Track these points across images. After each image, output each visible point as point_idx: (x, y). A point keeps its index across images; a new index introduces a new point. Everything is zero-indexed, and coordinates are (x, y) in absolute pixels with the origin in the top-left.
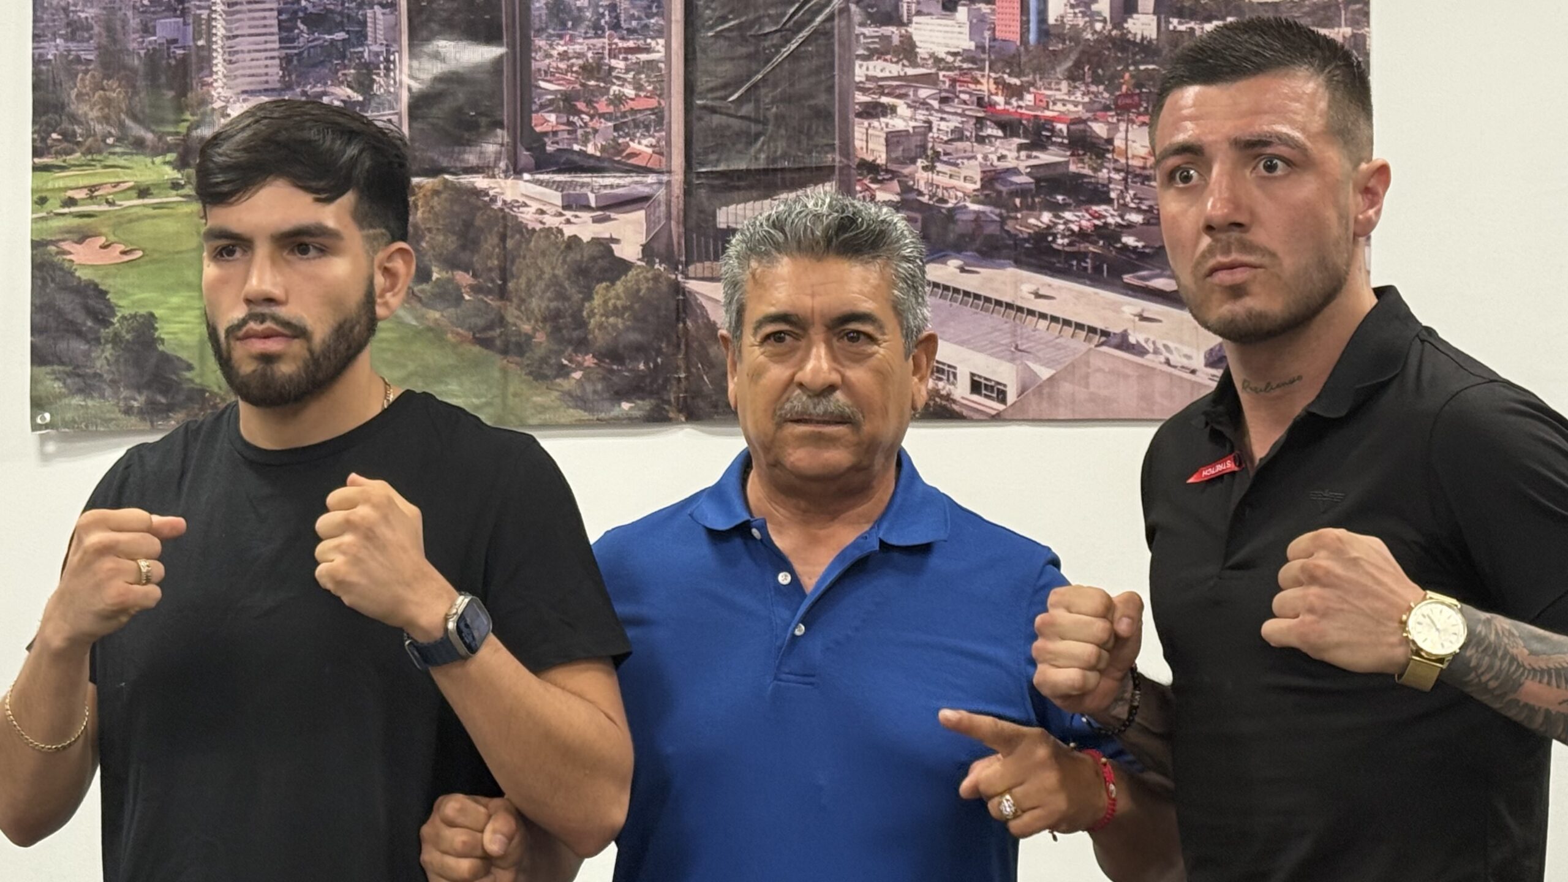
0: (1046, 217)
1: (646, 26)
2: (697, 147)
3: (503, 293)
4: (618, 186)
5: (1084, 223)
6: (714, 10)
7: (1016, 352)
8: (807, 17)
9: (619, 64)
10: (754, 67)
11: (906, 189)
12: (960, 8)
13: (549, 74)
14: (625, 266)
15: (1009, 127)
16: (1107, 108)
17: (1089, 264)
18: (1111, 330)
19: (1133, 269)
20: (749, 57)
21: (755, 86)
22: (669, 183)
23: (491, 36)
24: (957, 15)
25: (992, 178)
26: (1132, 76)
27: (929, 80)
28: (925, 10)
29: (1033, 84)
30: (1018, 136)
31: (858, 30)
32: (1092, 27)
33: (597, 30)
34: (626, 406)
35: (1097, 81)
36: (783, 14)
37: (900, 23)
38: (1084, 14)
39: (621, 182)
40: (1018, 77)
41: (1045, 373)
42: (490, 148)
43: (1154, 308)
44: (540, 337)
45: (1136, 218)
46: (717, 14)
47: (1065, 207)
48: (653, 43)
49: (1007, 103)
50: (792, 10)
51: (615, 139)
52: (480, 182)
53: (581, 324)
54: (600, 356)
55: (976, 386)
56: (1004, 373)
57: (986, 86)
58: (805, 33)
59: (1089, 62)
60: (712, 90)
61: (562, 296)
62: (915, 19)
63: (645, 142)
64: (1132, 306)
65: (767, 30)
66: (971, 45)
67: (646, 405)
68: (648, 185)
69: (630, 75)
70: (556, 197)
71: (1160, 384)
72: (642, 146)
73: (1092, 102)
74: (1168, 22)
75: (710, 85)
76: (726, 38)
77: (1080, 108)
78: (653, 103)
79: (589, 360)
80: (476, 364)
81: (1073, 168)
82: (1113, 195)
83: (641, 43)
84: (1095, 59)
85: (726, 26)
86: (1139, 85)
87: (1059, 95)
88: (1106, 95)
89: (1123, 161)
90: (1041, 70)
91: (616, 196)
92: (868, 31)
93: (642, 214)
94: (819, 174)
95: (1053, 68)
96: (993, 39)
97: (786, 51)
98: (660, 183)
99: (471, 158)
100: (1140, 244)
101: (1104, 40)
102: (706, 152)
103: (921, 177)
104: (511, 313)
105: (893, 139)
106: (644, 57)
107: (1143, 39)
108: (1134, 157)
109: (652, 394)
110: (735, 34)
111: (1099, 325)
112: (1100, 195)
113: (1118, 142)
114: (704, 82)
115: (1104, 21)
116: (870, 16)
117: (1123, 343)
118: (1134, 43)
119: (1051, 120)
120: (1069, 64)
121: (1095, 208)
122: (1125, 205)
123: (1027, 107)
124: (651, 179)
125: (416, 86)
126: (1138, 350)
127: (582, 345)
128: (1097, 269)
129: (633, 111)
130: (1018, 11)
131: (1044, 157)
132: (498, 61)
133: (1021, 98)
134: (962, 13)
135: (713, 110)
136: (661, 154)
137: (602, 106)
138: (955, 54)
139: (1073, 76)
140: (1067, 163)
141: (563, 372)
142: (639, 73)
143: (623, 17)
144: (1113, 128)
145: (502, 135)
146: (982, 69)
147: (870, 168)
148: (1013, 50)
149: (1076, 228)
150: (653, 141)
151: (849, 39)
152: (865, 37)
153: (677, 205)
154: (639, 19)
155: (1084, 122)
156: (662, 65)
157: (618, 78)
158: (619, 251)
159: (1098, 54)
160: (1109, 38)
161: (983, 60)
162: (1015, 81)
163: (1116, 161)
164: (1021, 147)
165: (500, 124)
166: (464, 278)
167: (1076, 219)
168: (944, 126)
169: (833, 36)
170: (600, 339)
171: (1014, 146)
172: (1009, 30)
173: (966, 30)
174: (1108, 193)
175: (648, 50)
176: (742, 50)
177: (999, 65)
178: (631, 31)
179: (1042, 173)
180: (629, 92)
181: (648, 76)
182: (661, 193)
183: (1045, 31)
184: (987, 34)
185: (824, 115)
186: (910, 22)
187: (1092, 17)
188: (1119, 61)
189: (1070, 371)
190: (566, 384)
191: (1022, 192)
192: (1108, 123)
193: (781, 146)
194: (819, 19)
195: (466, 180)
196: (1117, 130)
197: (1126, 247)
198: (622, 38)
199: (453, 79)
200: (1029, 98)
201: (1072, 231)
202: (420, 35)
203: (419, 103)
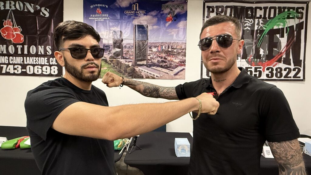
0: (162, 64)
3: (120, 68)
4: (130, 60)
9: (130, 51)
10: (140, 51)
11: (152, 61)
13: (124, 51)
14: (130, 66)
15: (159, 57)
16: (167, 56)
19: (168, 68)
21: (140, 53)
22: (133, 60)
23: (120, 48)
25: (158, 61)
27: (154, 53)
33: (128, 48)
35: (166, 54)
37: (151, 49)
38: (165, 49)
41: (162, 76)
42: (120, 57)
43: (170, 71)
44: (123, 72)
45: (169, 64)
48: (132, 49)
50: (143, 47)
51: (129, 57)
52: (119, 60)
53: (126, 71)
55: (156, 76)
56: (159, 75)
57: (158, 54)
58: (144, 49)
61: (125, 69)
62: (153, 48)
64: (168, 71)
65: (141, 49)
66: (157, 51)
67: (131, 77)
70: (125, 61)
71: (170, 77)
72: (131, 57)
74: (172, 49)
75: (137, 53)
76: (138, 49)
77: (165, 56)
79: (127, 74)
80: (118, 74)
81: (164, 60)
86: (169, 54)
89: (168, 60)
93: (131, 62)
94: (145, 60)
95: (163, 53)
99: (118, 58)
101: (167, 51)
102: (136, 58)
103: (153, 60)
104: (121, 70)
105: (151, 57)
109: (132, 76)
111: (166, 72)
112: (166, 62)
113: (168, 58)
115: (167, 49)
116: (149, 48)
117: (167, 74)
118: (169, 51)
119: (163, 56)
125: (114, 52)
126: (169, 74)
127: (127, 72)
128: (166, 68)
129: (131, 55)
132: (120, 51)
133: (160, 55)
135: (137, 55)
136: (133, 58)
137: (128, 54)
138: (155, 51)
141: (125, 74)
145: (121, 56)
147: (149, 60)
152: (149, 50)
153: (134, 62)
154: (131, 47)
156: (133, 51)
158: (129, 65)
165: (120, 55)
166: (117, 67)
167: (164, 64)
168: (155, 57)
169: (146, 49)
170: (128, 72)
172: (160, 50)
173: (156, 49)
177: (159, 52)
179: (162, 60)
180: (131, 53)
183: (162, 50)
185: (145, 55)
189: (163, 75)
191: (160, 62)
193: (142, 58)
195: (118, 59)
197: (168, 66)
198: (130, 49)
199: (117, 52)
202: (114, 48)
203: (114, 54)
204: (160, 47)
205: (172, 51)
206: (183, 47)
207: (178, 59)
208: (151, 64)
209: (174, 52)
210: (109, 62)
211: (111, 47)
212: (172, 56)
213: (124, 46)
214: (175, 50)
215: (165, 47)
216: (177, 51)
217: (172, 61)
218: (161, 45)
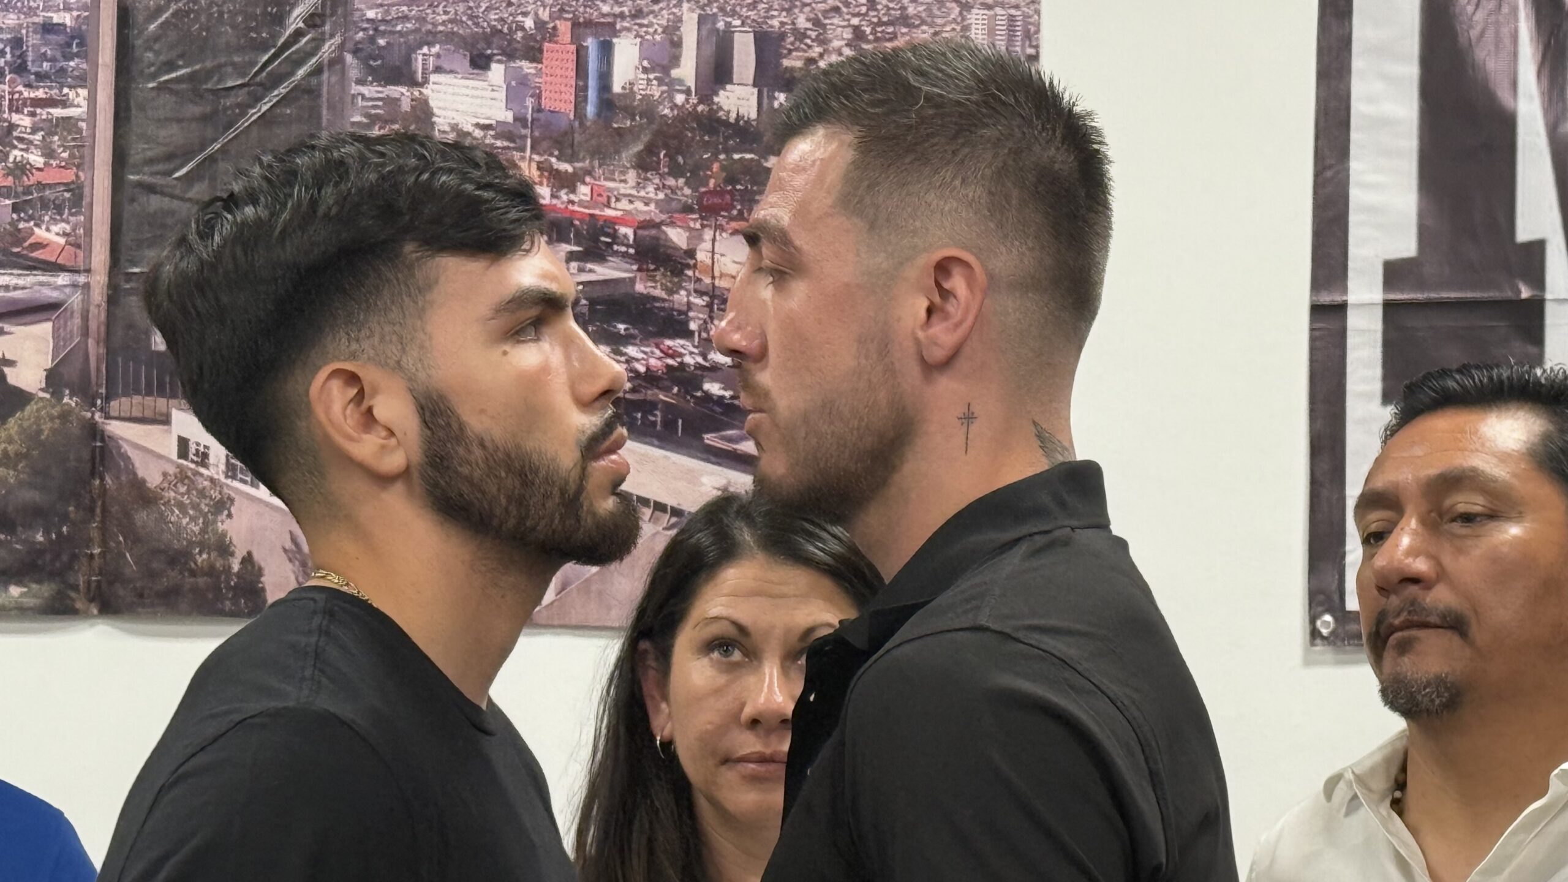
1: (63, 70)
2: (128, 237)
4: (16, 288)
5: (653, 362)
6: (157, 53)
8: (285, 69)
9: (23, 121)
10: (209, 133)
12: (494, 66)
14: (20, 397)
15: (556, 229)
16: (687, 209)
17: (658, 417)
18: (684, 507)
19: (716, 427)
20: (204, 119)
21: (212, 159)
22: (87, 287)
24: (490, 73)
26: (723, 168)
28: (446, 66)
29: (589, 172)
30: (568, 242)
31: (355, 89)
32: (671, 99)
34: (15, 591)
36: (253, 64)
37: (413, 83)
38: (661, 81)
39: (21, 282)
40: (570, 161)
46: (162, 58)
47: (628, 339)
48: (72, 95)
49: (553, 196)
50: (266, 58)
51: (13, 223)
58: (282, 90)
59: (666, 146)
60: (151, 161)
62: (433, 78)
63: (55, 228)
64: (715, 476)
65: (230, 84)
66: (509, 117)
68: (57, 288)
69: (38, 137)
72: (51, 234)
73: (668, 199)
74: (772, 98)
75: (149, 154)
76: (171, 91)
77: (652, 206)
78: (69, 176)
81: (640, 287)
82: (693, 326)
83: (54, 92)
84: (674, 143)
85: (173, 75)
86: (731, 180)
87: (624, 189)
88: (687, 191)
89: (707, 280)
90: (603, 154)
91: (14, 301)
92: (364, 90)
93: (48, 326)
95: (618, 152)
96: (538, 109)
97: (254, 114)
98: (74, 286)
100: (728, 394)
101: (685, 117)
102: (140, 244)
106: (57, 112)
107: (739, 117)
108: (722, 275)
109: (52, 575)
110: (184, 86)
111: (670, 501)
112: (675, 324)
113: (702, 256)
114: (138, 151)
115: (688, 92)
116: (372, 71)
118: (726, 123)
119: (612, 222)
120: (639, 147)
121: (669, 342)
123: (581, 203)
124: (63, 279)
128: (669, 425)
129: (41, 186)
130: (573, 74)
131: (602, 272)
133: (573, 190)
134: (497, 71)
135: (151, 189)
136: (78, 246)
138: (486, 127)
139: (645, 164)
140: (632, 281)
142: (52, 134)
143: (30, 56)
144: (696, 236)
146: (522, 149)
148: (564, 124)
149: (642, 369)
150: (68, 228)
151: (342, 100)
152: (364, 97)
153: (98, 316)
154: (53, 60)
155: (657, 226)
156: (83, 125)
157: (21, 140)
159: (679, 136)
160: (694, 115)
161: (525, 137)
162: (566, 167)
163: (698, 280)
164: (571, 257)
169: (319, 96)
171: (563, 255)
172: (560, 99)
173: (502, 95)
174: (686, 323)
175: (64, 103)
176: (196, 110)
177: (545, 144)
178: (41, 77)
179: (597, 293)
181: (63, 139)
182: (76, 300)
183: (608, 103)
184: (530, 102)
186: (426, 81)
187: (671, 85)
188: (706, 146)
192: (690, 229)
194: (301, 73)
196: (700, 239)
197: (708, 396)
198: (28, 86)
200: (584, 191)
201: (636, 372)
215: (660, 63)
218: (579, 27)
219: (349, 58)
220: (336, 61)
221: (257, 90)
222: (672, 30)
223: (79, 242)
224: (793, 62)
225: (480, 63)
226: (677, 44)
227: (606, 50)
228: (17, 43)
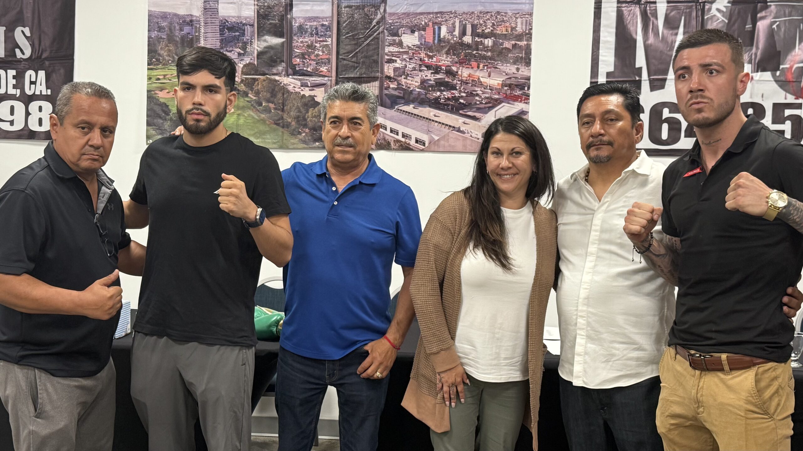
0: (438, 93)
1: (326, 34)
2: (340, 70)
3: (283, 110)
4: (317, 80)
5: (449, 95)
6: (345, 30)
7: (428, 132)
8: (372, 33)
9: (318, 45)
10: (356, 47)
11: (399, 84)
12: (416, 32)
13: (297, 47)
15: (429, 67)
16: (457, 63)
17: (450, 107)
18: (455, 126)
19: (462, 109)
20: (355, 44)
21: (357, 53)
22: (331, 80)
23: (281, 36)
24: (415, 34)
25: (423, 82)
26: (464, 54)
27: (406, 53)
28: (406, 33)
29: (436, 55)
30: (431, 70)
31: (387, 38)
32: (453, 39)
33: (312, 35)
34: (317, 144)
35: (454, 55)
36: (365, 32)
37: (399, 36)
38: (451, 35)
39: (318, 79)
40: (432, 53)
41: (436, 138)
42: (280, 68)
43: (468, 120)
44: (293, 123)
45: (464, 95)
46: (346, 31)
47: (444, 91)
48: (328, 39)
49: (428, 60)
50: (368, 31)
51: (316, 67)
52: (277, 78)
53: (305, 120)
54: (310, 129)
55: (417, 141)
56: (425, 138)
57: (423, 55)
58: (371, 38)
59: (452, 49)
60: (344, 54)
61: (300, 111)
62: (403, 35)
63: (325, 68)
64: (462, 120)
65: (360, 37)
66: (419, 43)
68: (325, 80)
69: (321, 48)
70: (299, 83)
71: (469, 142)
73: (452, 61)
74: (475, 39)
75: (344, 52)
76: (348, 39)
77: (449, 62)
78: (327, 57)
79: (307, 130)
80: (275, 130)
81: (446, 80)
82: (457, 88)
83: (324, 39)
84: (454, 48)
85: (349, 35)
86: (466, 56)
87: (443, 58)
88: (457, 59)
89: (461, 78)
90: (438, 51)
91: (316, 83)
92: (389, 38)
93: (323, 89)
94: (374, 79)
95: (442, 51)
96: (425, 42)
97: (366, 43)
98: (329, 80)
99: (275, 71)
100: (465, 102)
101: (456, 43)
102: (342, 71)
103: (403, 80)
104: (285, 116)
105: (396, 69)
106: (325, 43)
107: (468, 43)
108: (464, 77)
110: (351, 37)
111: (452, 125)
112: (453, 88)
113: (460, 73)
114: (342, 51)
115: (457, 37)
116: (390, 34)
117: (459, 130)
118: (465, 44)
119: (440, 66)
120: (446, 49)
121: (452, 91)
122: (461, 91)
123: (434, 62)
124: (326, 79)
125: (259, 49)
126: (463, 132)
127: (305, 126)
128: (452, 109)
129: (322, 59)
130: (432, 34)
131: (438, 76)
132: (283, 43)
133: (432, 59)
134: (416, 34)
135: (344, 59)
136: (329, 72)
137: (313, 57)
138: (414, 46)
139: (447, 53)
140: (445, 78)
141: (300, 133)
142: (323, 48)
143: (319, 31)
144: (458, 68)
145: (284, 64)
146: (422, 50)
147: (389, 78)
148: (430, 45)
149: (447, 97)
150: (327, 68)
151: (384, 40)
152: (389, 40)
154: (324, 32)
155: (450, 66)
156: (330, 46)
157: (317, 49)
158: (316, 99)
159: (455, 47)
160: (458, 42)
161: (422, 48)
162: (431, 54)
163: (459, 78)
164: (432, 73)
165: (283, 61)
166: (272, 106)
167: (447, 94)
168: (410, 66)
169: (379, 39)
170: (310, 124)
171: (430, 73)
172: (430, 39)
173: (417, 39)
174: (456, 87)
175: (326, 41)
176: (354, 42)
177: (427, 49)
178: (321, 36)
179: (438, 81)
180: (320, 53)
181: (326, 49)
182: (329, 83)
183: (440, 40)
184: (423, 40)
185: (376, 62)
186: (401, 36)
187: (453, 36)
188: (460, 49)
189: (443, 138)
190: (300, 137)
191: (432, 86)
192: (457, 67)
193: (364, 70)
194: (375, 34)
195: (272, 77)
196: (459, 69)
197: (460, 103)
198: (319, 38)
199: (270, 48)
200: (435, 59)
201: (445, 97)
202: (260, 34)
203: (260, 54)
204: (430, 30)
205: (477, 44)
206: (519, 29)
207: (501, 72)
208: (396, 93)
209: (486, 49)
210: (242, 87)
211: (248, 29)
212: (474, 64)
213: (296, 25)
214: (489, 42)
215: (451, 31)
216: (495, 43)
217: (477, 83)
218: (434, 24)
219: (385, 31)
220: (383, 32)
221: (366, 38)
222: (454, 24)
223: (329, 71)
224: (479, 31)
225: (413, 32)
226: (455, 27)
227: (440, 29)
228: (316, 28)
